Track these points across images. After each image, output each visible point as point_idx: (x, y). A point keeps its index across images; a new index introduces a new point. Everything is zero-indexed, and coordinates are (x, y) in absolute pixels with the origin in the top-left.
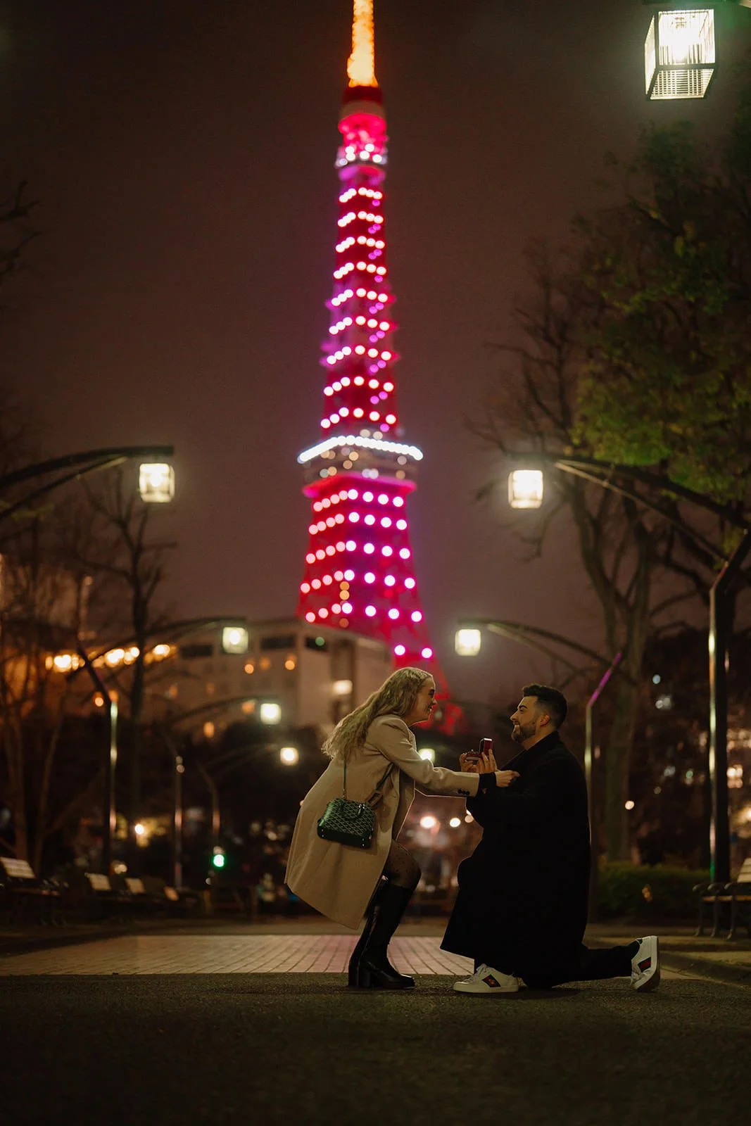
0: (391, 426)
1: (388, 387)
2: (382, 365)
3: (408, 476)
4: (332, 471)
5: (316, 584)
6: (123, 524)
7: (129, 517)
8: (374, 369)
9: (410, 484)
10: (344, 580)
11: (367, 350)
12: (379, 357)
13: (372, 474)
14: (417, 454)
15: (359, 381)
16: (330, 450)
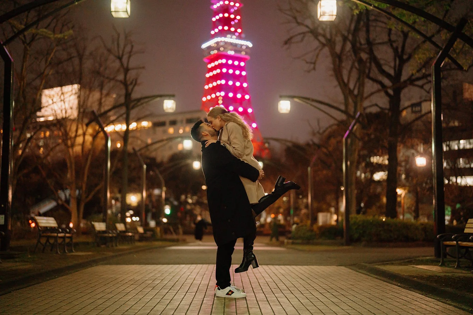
0: (239, 33)
1: (238, 17)
2: (236, 8)
3: (246, 53)
4: (215, 52)
5: (209, 97)
6: (120, 58)
7: (123, 55)
8: (232, 10)
9: (247, 57)
10: (220, 96)
11: (229, 3)
12: (234, 6)
13: (231, 53)
14: (250, 45)
15: (226, 15)
16: (214, 43)
